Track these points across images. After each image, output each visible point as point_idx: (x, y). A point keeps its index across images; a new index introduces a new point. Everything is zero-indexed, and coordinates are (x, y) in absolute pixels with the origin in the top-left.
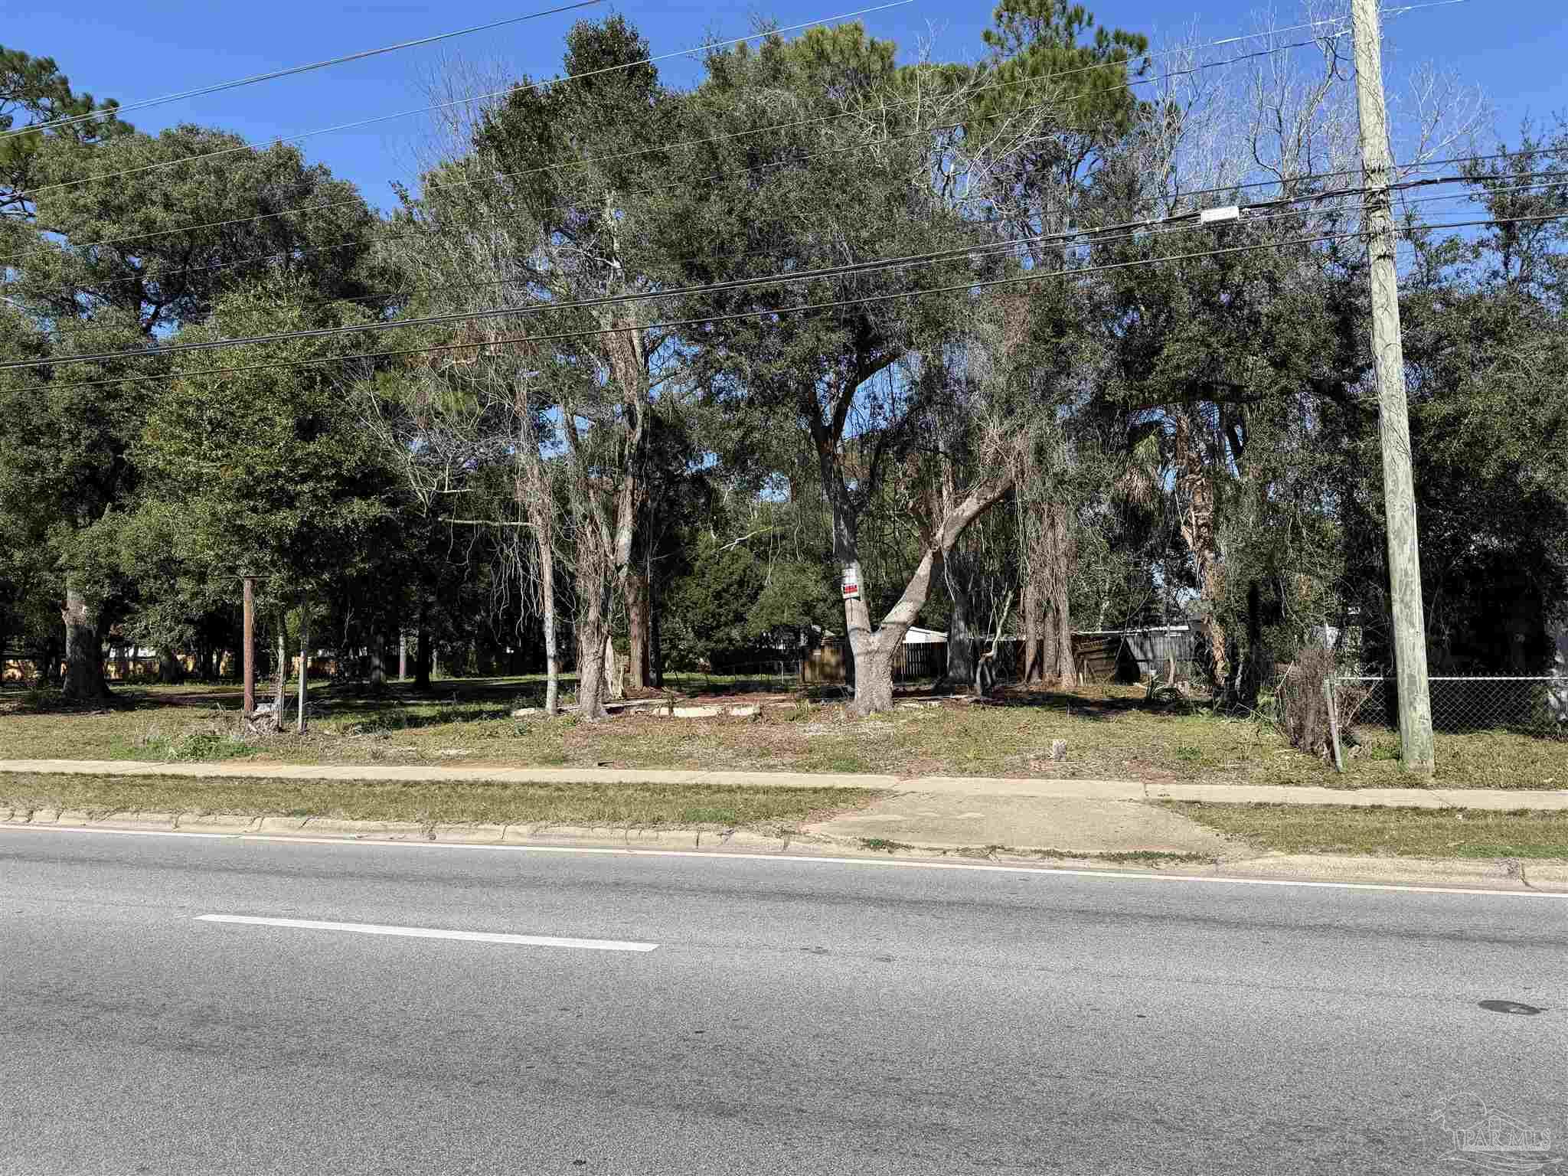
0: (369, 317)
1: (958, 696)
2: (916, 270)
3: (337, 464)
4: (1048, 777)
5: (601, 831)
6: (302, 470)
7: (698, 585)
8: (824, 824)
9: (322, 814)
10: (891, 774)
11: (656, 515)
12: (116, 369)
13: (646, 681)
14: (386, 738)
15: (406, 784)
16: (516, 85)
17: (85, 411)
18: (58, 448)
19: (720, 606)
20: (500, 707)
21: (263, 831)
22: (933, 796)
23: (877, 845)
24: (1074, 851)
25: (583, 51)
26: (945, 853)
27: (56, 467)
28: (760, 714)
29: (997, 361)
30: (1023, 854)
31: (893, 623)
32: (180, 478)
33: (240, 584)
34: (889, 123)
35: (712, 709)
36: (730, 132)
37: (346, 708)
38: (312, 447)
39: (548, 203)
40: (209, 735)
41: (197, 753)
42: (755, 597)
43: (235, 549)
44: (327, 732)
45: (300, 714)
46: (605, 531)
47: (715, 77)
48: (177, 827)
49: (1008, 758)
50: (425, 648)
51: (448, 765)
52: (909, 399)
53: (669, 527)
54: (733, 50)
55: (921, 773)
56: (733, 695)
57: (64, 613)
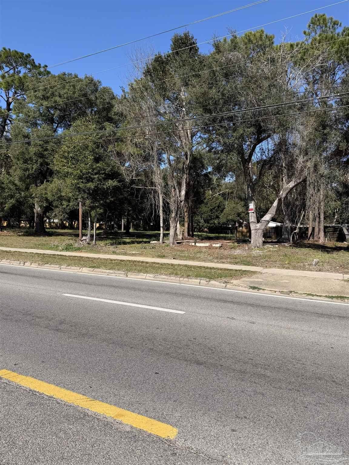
0: (114, 127)
1: (285, 244)
2: (277, 108)
3: (104, 170)
4: (311, 271)
5: (173, 278)
6: (95, 171)
7: (205, 207)
8: (238, 280)
9: (98, 268)
10: (260, 267)
11: (193, 186)
12: (47, 142)
13: (189, 235)
14: (116, 247)
15: (121, 261)
16: (156, 55)
17: (39, 154)
18: (32, 164)
19: (212, 213)
20: (148, 240)
21: (82, 271)
22: (273, 275)
23: (254, 288)
24: (317, 294)
25: (176, 43)
26: (275, 292)
27: (32, 170)
28: (222, 246)
29: (303, 138)
30: (301, 294)
31: (265, 221)
32: (63, 173)
33: (79, 203)
34: (271, 61)
35: (207, 244)
36: (220, 67)
37: (107, 238)
38: (98, 165)
39: (165, 92)
40: (70, 244)
41: (67, 249)
42: (223, 211)
43: (77, 193)
44: (101, 245)
45: (94, 240)
46: (177, 190)
47: (216, 49)
48: (60, 269)
49: (299, 264)
50: (128, 223)
51: (132, 256)
52: (274, 150)
53: (197, 189)
54: (222, 41)
55: (270, 267)
56: (214, 240)
57: (34, 209)
